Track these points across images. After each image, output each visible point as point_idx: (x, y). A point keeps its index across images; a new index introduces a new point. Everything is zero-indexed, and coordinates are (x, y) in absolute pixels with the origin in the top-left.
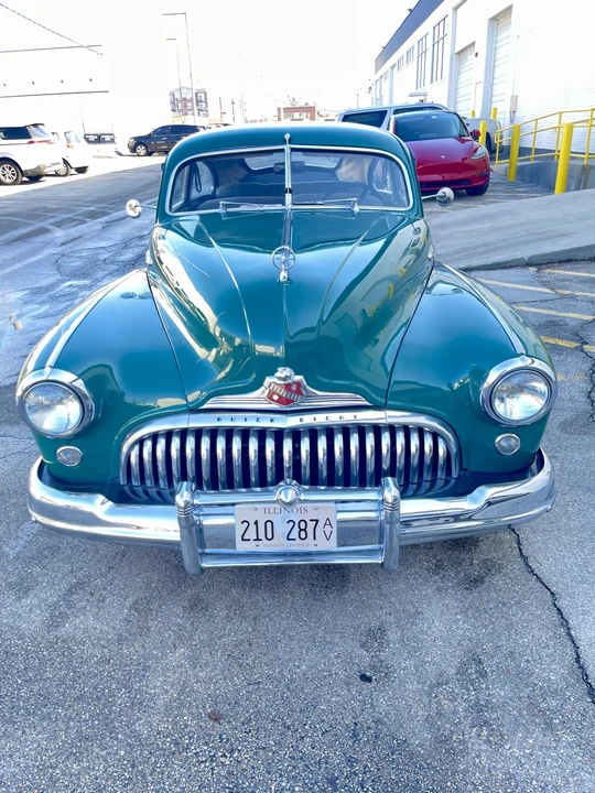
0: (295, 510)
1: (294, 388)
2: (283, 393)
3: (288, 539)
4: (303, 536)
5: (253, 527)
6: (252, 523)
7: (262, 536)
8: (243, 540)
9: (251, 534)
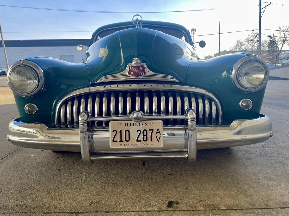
0: (141, 124)
1: (141, 68)
2: (136, 70)
3: (137, 141)
4: (145, 139)
5: (119, 134)
6: (119, 131)
7: (123, 139)
8: (113, 141)
9: (118, 138)
